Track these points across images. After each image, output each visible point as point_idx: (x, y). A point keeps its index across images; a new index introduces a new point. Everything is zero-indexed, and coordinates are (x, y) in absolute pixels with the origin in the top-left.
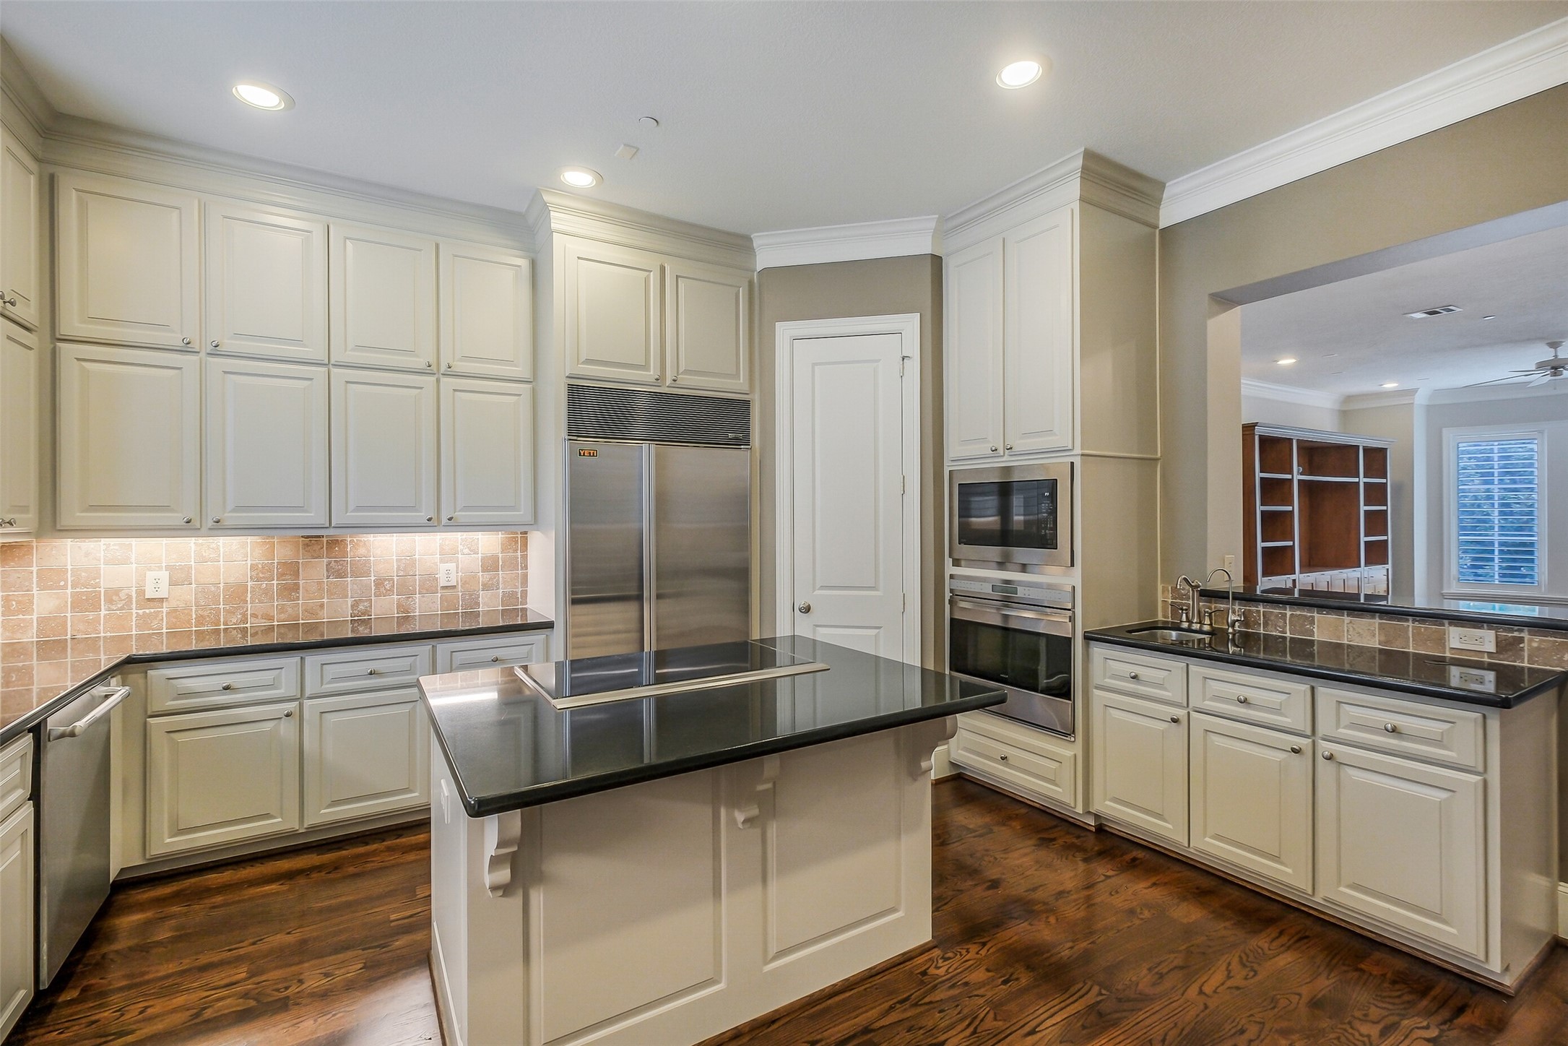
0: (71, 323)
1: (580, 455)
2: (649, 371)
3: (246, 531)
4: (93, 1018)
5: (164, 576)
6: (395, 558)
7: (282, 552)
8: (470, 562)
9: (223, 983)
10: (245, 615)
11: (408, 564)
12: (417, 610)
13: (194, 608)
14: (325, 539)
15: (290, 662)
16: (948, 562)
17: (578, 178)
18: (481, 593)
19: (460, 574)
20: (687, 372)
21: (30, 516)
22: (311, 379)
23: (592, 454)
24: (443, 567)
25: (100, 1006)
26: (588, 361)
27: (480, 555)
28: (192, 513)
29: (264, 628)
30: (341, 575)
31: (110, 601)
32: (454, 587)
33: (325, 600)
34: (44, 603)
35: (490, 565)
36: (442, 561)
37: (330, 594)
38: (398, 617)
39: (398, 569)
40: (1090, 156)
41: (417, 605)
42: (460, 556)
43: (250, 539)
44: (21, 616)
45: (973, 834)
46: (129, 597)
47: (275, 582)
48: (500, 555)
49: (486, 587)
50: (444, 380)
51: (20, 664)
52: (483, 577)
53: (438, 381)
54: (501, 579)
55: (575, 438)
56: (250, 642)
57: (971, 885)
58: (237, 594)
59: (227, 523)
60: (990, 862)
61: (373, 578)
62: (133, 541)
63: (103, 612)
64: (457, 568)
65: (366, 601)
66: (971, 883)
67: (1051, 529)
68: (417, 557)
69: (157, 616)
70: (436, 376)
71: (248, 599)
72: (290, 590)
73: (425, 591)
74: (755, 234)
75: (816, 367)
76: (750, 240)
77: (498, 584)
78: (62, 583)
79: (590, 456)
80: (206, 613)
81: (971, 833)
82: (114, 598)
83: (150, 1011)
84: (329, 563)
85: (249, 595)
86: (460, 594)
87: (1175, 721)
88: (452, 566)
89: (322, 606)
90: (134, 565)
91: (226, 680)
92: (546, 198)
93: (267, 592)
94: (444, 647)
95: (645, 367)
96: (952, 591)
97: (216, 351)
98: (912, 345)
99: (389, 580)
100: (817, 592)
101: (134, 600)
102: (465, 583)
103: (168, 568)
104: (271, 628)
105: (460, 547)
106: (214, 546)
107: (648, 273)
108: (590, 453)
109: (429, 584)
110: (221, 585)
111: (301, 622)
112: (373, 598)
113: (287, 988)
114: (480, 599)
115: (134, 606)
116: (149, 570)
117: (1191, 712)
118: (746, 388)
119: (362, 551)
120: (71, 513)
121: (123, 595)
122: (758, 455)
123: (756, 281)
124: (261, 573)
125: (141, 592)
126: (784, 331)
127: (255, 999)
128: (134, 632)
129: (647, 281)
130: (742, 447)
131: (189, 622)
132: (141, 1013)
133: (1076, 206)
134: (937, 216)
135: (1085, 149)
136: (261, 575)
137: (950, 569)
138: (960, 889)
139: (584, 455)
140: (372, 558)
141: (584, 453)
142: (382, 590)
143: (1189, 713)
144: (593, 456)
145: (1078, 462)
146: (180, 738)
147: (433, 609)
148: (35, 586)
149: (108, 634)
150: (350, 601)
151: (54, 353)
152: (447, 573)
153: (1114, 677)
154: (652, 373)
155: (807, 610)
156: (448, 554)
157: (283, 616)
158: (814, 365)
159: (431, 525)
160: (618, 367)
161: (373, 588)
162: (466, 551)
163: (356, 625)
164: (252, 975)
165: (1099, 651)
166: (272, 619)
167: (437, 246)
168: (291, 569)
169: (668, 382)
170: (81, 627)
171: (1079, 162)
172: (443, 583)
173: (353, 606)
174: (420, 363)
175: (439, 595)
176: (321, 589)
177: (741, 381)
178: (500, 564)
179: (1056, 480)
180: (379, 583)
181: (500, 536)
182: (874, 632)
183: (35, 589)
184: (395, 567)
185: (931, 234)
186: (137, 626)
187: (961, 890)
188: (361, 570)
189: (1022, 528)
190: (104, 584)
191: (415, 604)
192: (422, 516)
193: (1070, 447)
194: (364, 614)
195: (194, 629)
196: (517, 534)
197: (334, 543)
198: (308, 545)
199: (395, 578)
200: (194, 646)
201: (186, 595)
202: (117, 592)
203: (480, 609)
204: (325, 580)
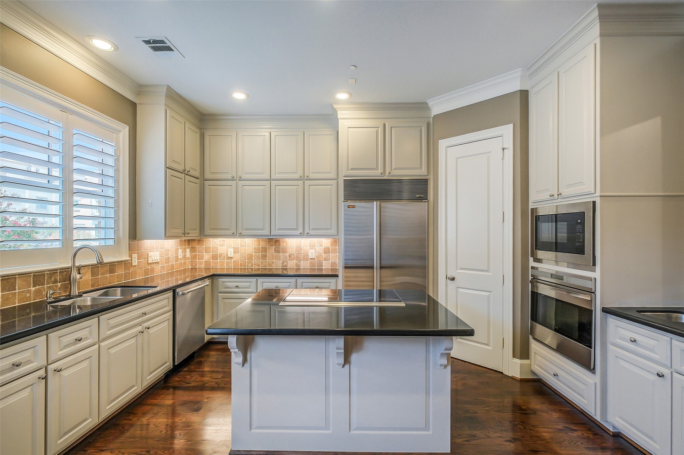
0: (208, 175)
1: (348, 207)
2: (379, 170)
3: (252, 237)
4: (186, 377)
5: (232, 250)
6: (295, 247)
7: (262, 244)
8: (320, 249)
9: (215, 377)
10: (252, 264)
11: (299, 249)
12: (302, 266)
13: (239, 261)
14: (274, 240)
15: (254, 280)
16: (531, 259)
17: (342, 96)
18: (324, 261)
19: (316, 254)
20: (396, 169)
21: (197, 231)
22: (265, 185)
23: (354, 207)
24: (311, 251)
25: (189, 374)
26: (352, 169)
27: (323, 247)
28: (234, 231)
29: (257, 269)
30: (279, 252)
31: (220, 257)
32: (314, 259)
33: (274, 261)
34: (207, 257)
35: (327, 251)
36: (310, 249)
37: (276, 259)
38: (296, 268)
39: (296, 251)
40: (601, 7)
41: (302, 264)
42: (316, 247)
43: (254, 239)
44: (201, 260)
45: (522, 412)
46: (224, 256)
47: (260, 254)
48: (330, 247)
49: (325, 259)
50: (306, 182)
51: (201, 274)
52: (324, 256)
53: (304, 182)
54: (330, 257)
55: (346, 201)
56: (254, 273)
57: (498, 436)
58: (250, 257)
59: (243, 234)
60: (520, 428)
61: (288, 254)
62: (225, 239)
63: (219, 260)
64: (315, 251)
65: (286, 262)
66: (498, 435)
67: (580, 242)
68: (302, 247)
69: (231, 263)
70: (304, 180)
71: (253, 259)
72: (264, 257)
73: (304, 260)
74: (428, 101)
75: (459, 160)
76: (427, 104)
77: (330, 258)
78: (210, 251)
79: (352, 208)
80: (243, 263)
81: (521, 411)
82: (221, 256)
83: (197, 379)
84: (275, 248)
85: (253, 258)
86: (316, 261)
87: (660, 375)
88: (313, 251)
89: (273, 262)
90: (226, 247)
91: (237, 284)
92: (335, 106)
93: (258, 257)
94: (300, 280)
95: (376, 169)
96: (532, 276)
97: (241, 179)
98: (508, 142)
99: (293, 255)
100: (458, 271)
101: (225, 257)
102: (318, 257)
103: (234, 248)
104: (259, 269)
105: (316, 244)
106: (244, 241)
107: (378, 128)
108: (352, 207)
109: (306, 258)
110: (247, 254)
111: (267, 267)
112: (288, 261)
113: (226, 384)
114: (323, 264)
115: (225, 259)
116: (229, 248)
117: (673, 372)
118: (425, 173)
119: (285, 244)
120: (207, 231)
121: (223, 255)
122: (432, 204)
123: (431, 122)
124: (257, 250)
125: (227, 255)
126: (443, 144)
127: (218, 385)
128: (225, 267)
129: (377, 132)
130: (423, 201)
131: (238, 265)
132: (195, 379)
133: (598, 41)
134: (521, 69)
135: (597, 4)
136: (257, 251)
137: (532, 263)
138: (489, 435)
139: (350, 208)
140: (288, 247)
141: (350, 207)
142: (291, 258)
143: (672, 373)
144: (354, 208)
145: (598, 200)
146: (226, 301)
147: (307, 266)
148: (204, 251)
149: (220, 267)
150: (281, 261)
151: (204, 183)
152: (312, 254)
153: (623, 339)
154: (379, 171)
155: (453, 279)
156: (312, 246)
157: (262, 265)
158: (457, 158)
159: (301, 235)
160: (367, 170)
161: (288, 257)
162: (318, 245)
163: (283, 270)
164: (223, 377)
165: (612, 321)
166: (259, 266)
167: (304, 133)
168: (264, 250)
169: (387, 174)
170: (214, 264)
171: (596, 13)
172: (310, 257)
173: (283, 263)
174: (297, 176)
175: (309, 261)
176: (273, 257)
177: (423, 170)
178: (330, 251)
179: (584, 212)
180: (290, 256)
181: (330, 240)
182: (487, 294)
183: (204, 252)
184: (295, 250)
185: (519, 79)
186: (226, 266)
187: (490, 437)
188: (284, 251)
189: (565, 241)
190: (219, 252)
191: (301, 264)
192: (298, 232)
193: (593, 192)
194: (285, 266)
195: (239, 267)
196: (337, 239)
197: (277, 241)
198: (269, 242)
199: (295, 254)
200: (239, 273)
201: (237, 257)
202: (222, 254)
203: (323, 268)
204: (274, 254)
